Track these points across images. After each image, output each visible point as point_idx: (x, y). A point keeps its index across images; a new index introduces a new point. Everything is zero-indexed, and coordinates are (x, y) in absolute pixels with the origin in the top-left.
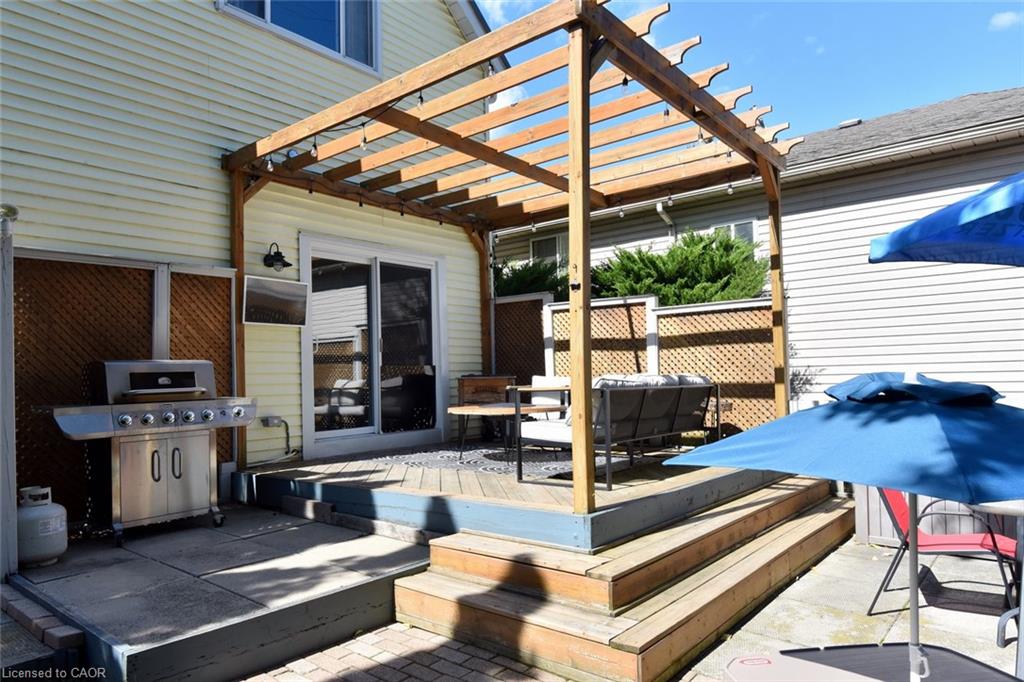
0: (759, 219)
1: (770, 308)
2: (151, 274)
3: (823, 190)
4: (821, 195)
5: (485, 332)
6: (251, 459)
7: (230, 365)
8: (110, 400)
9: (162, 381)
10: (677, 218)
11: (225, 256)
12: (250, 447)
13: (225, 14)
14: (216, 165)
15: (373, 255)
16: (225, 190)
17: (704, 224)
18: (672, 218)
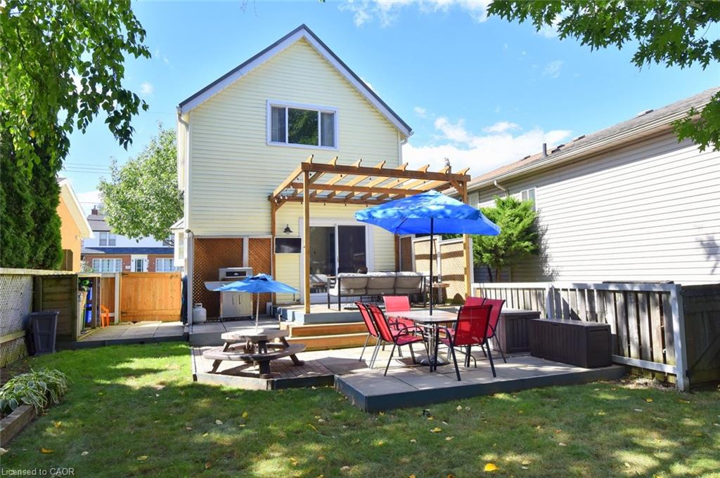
0: (537, 187)
1: (462, 242)
2: (242, 239)
3: (560, 172)
4: (557, 175)
5: (397, 252)
6: (278, 302)
7: (270, 268)
8: (220, 279)
9: (236, 274)
10: (508, 187)
11: (270, 230)
12: (277, 297)
13: (270, 146)
14: (266, 199)
15: (335, 222)
16: (270, 207)
17: (517, 190)
18: (506, 188)
